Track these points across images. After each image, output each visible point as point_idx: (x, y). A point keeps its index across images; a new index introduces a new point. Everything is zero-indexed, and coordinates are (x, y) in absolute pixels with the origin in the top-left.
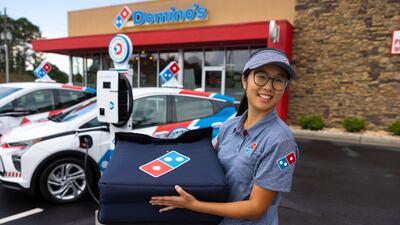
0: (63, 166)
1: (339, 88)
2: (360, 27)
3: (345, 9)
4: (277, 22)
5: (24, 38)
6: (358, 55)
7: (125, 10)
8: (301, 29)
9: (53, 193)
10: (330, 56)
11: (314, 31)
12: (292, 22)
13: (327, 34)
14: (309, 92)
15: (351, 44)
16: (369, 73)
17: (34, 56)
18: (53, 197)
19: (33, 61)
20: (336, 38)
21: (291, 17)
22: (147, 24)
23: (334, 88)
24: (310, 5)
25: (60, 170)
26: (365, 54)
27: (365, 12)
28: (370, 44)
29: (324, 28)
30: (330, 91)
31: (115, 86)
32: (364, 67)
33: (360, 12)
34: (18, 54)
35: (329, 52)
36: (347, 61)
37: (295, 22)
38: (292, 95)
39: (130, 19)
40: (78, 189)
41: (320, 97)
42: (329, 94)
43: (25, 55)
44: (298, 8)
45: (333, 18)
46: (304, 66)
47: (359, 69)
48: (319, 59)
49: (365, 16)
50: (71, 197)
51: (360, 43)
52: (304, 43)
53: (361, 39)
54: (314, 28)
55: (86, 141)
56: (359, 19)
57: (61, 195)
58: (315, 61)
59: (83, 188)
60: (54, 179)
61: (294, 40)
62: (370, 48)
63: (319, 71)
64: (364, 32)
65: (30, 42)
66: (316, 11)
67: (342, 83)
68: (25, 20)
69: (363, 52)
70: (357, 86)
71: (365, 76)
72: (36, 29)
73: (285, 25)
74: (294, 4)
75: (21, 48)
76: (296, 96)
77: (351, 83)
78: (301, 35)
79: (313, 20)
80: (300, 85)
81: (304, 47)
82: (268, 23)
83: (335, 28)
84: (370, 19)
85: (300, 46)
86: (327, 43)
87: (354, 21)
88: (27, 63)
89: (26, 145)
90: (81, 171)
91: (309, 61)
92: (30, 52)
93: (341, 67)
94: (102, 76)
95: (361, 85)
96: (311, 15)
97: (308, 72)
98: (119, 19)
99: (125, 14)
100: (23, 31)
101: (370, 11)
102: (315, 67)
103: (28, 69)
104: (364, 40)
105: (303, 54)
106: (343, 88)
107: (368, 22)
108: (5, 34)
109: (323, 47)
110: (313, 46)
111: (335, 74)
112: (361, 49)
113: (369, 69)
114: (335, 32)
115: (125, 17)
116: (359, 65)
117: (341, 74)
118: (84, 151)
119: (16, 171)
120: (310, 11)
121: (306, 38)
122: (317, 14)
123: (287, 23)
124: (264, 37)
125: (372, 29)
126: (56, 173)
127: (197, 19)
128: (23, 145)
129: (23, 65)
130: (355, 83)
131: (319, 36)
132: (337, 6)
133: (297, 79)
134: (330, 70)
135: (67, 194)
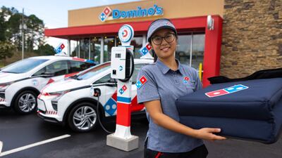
0: (82, 108)
1: (256, 61)
2: (270, 19)
3: (259, 7)
4: (212, 17)
5: (33, 28)
6: (269, 38)
7: (107, 9)
8: (228, 21)
9: (76, 125)
10: (249, 39)
11: (237, 22)
12: (222, 17)
13: (247, 24)
14: (234, 63)
15: (264, 31)
16: (278, 51)
17: (39, 40)
18: (76, 128)
19: (38, 44)
20: (253, 27)
21: (221, 13)
22: (122, 18)
23: (252, 61)
24: (235, 4)
25: (80, 110)
26: (274, 37)
27: (273, 10)
28: (277, 31)
29: (245, 20)
30: (249, 63)
31: (124, 56)
32: (274, 47)
33: (270, 9)
34: (28, 39)
35: (249, 36)
36: (261, 42)
37: (224, 16)
38: (222, 65)
39: (110, 15)
40: (91, 123)
41: (242, 67)
42: (249, 65)
43: (33, 39)
44: (225, 7)
45: (251, 14)
46: (230, 46)
47: (270, 48)
48: (241, 41)
49: (274, 12)
50: (87, 128)
51: (270, 30)
52: (231, 30)
53: (271, 27)
54: (237, 20)
55: (97, 92)
56: (269, 14)
57: (80, 126)
58: (238, 42)
59: (94, 122)
60: (77, 116)
61: (224, 28)
62: (278, 33)
63: (241, 49)
64: (273, 23)
65: (37, 31)
66: (238, 9)
67: (258, 57)
68: (34, 16)
69: (272, 36)
70: (269, 59)
71: (275, 52)
72: (41, 22)
73: (218, 18)
74: (223, 4)
75: (31, 35)
76: (225, 67)
77: (265, 57)
78: (228, 25)
79: (236, 15)
80: (228, 59)
81: (231, 33)
82: (206, 17)
83: (252, 20)
84: (277, 14)
85: (227, 32)
86: (247, 30)
87: (265, 15)
88: (34, 45)
89: (60, 94)
90: (93, 111)
91: (234, 42)
92: (36, 37)
93: (257, 46)
94: (115, 50)
95: (271, 59)
96: (235, 12)
97: (233, 50)
98: (103, 15)
99: (107, 12)
100: (33, 23)
101: (277, 9)
102: (238, 47)
103: (34, 49)
104: (273, 28)
105: (230, 38)
106: (259, 61)
107: (276, 16)
108: (23, 25)
109: (244, 33)
110: (237, 32)
111: (253, 51)
112: (271, 34)
113: (277, 48)
114: (252, 23)
115: (107, 14)
116: (270, 45)
117: (257, 51)
118: (96, 98)
119: (54, 110)
120: (235, 9)
121: (232, 27)
122: (239, 11)
123: (219, 17)
124: (203, 26)
125: (279, 20)
126: (78, 112)
127: (156, 15)
128: (59, 94)
129: (31, 46)
130: (268, 57)
131: (241, 25)
132: (254, 5)
133: (225, 54)
134: (250, 48)
135: (85, 126)
